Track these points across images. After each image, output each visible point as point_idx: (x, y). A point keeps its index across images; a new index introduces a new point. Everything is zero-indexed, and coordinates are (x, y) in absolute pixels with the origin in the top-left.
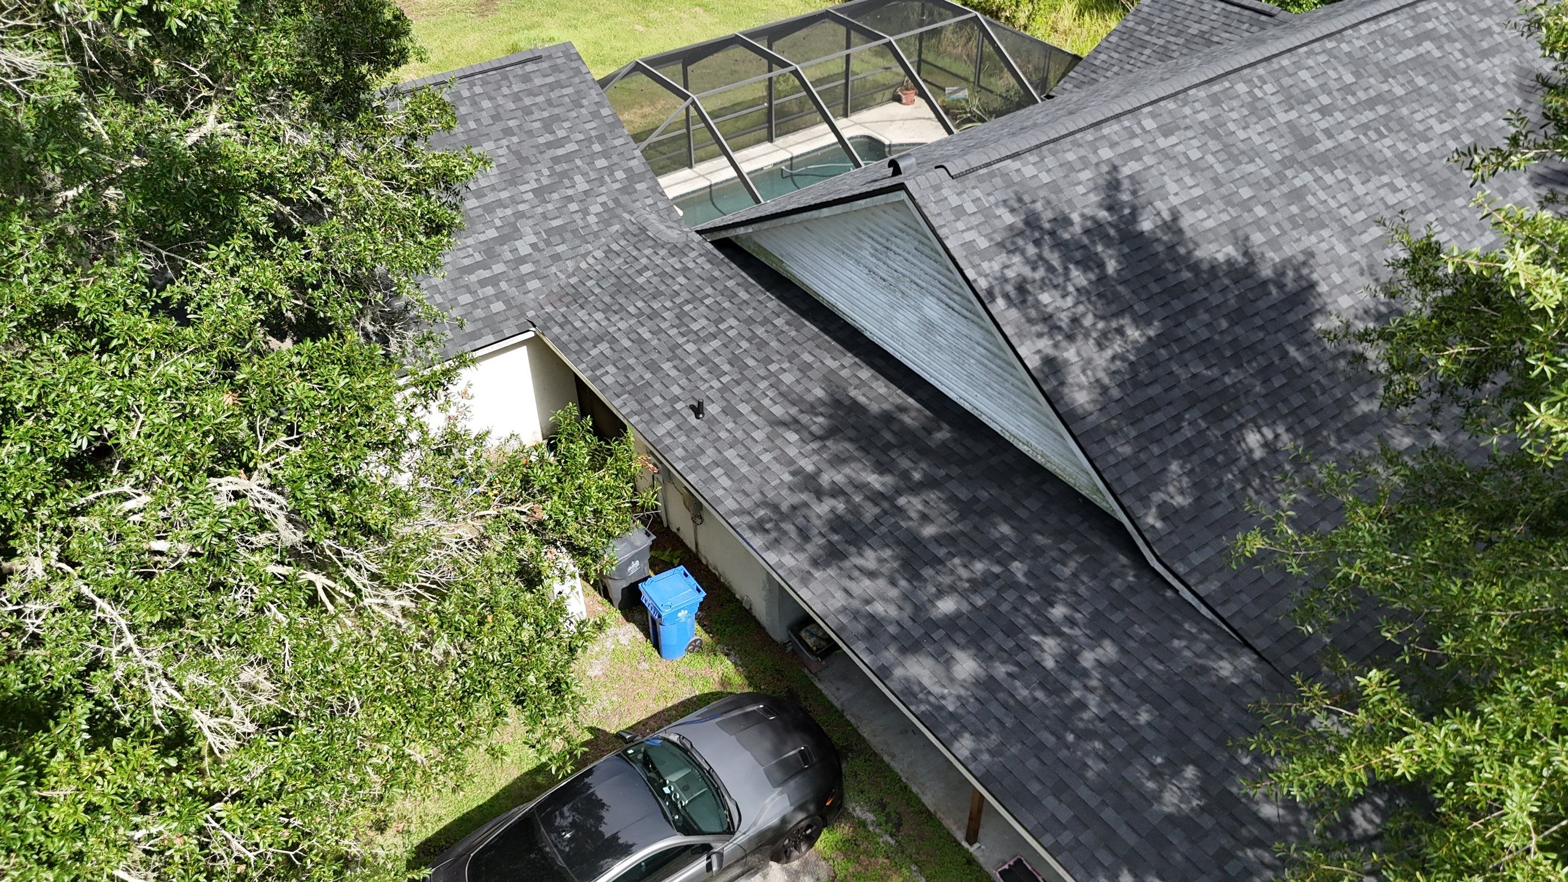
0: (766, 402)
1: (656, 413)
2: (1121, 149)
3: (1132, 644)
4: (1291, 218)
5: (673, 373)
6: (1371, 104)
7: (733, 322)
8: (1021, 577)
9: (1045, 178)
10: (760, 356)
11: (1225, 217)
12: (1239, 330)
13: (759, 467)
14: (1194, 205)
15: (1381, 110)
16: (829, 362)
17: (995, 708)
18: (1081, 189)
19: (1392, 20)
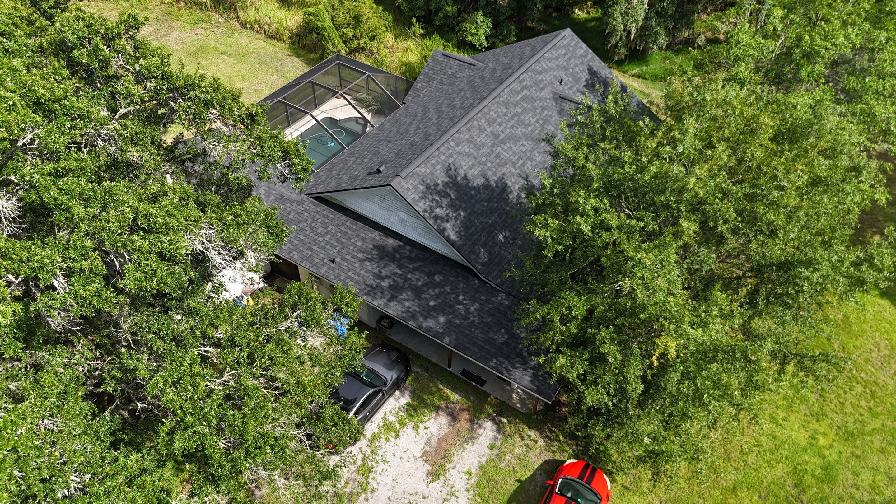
0: (355, 253)
1: (318, 265)
2: (447, 155)
3: (482, 302)
4: (498, 164)
5: (318, 250)
6: (512, 118)
7: (331, 227)
8: (449, 290)
9: (428, 171)
10: (347, 238)
11: (480, 169)
12: (491, 204)
13: (361, 276)
14: (470, 168)
15: (516, 119)
16: (370, 235)
17: (453, 328)
18: (439, 172)
19: (513, 85)
